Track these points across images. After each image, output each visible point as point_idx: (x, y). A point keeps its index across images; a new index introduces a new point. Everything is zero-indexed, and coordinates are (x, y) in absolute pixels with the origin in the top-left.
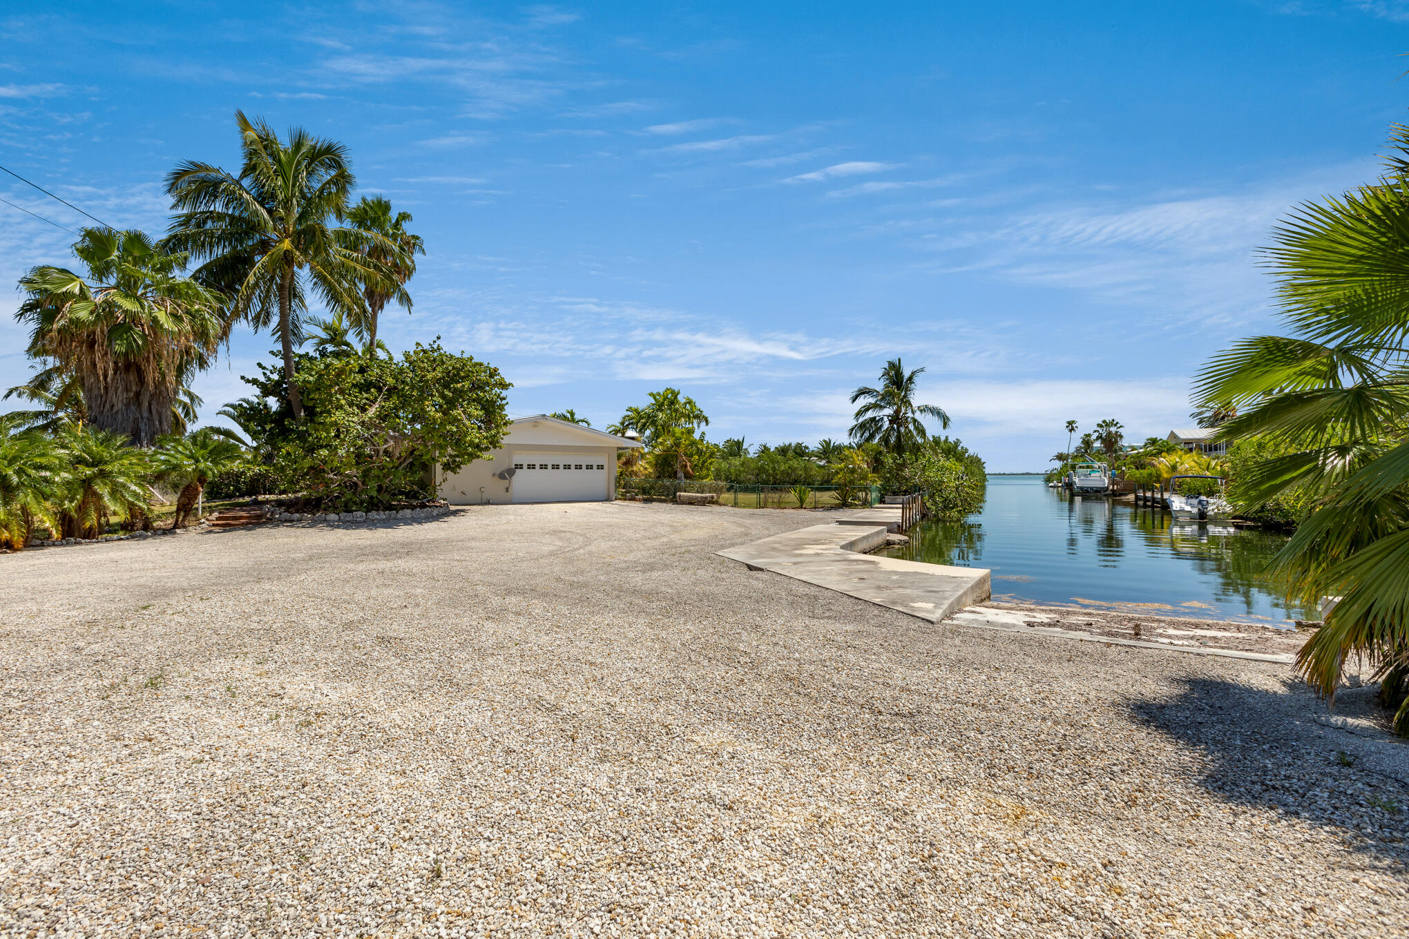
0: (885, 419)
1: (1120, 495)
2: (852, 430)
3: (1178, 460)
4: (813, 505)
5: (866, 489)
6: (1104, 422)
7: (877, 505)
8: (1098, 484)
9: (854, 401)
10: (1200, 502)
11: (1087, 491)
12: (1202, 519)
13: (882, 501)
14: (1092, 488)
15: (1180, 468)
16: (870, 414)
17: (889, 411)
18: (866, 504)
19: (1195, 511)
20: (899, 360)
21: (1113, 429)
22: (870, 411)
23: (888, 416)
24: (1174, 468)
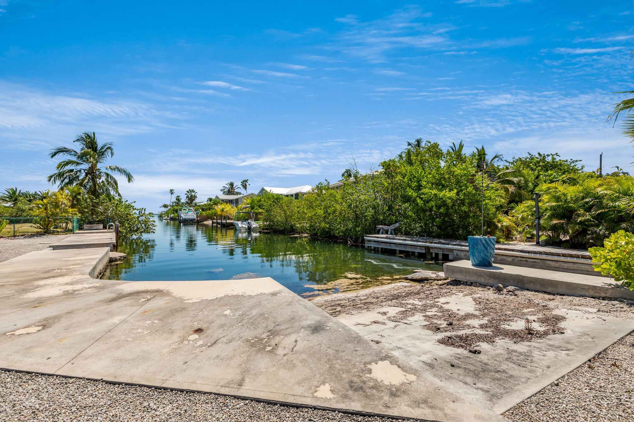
0: (82, 171)
1: (201, 222)
2: (51, 177)
3: (224, 207)
4: (12, 234)
5: (67, 220)
6: (190, 190)
7: (77, 231)
8: (192, 217)
9: (52, 157)
10: (249, 223)
11: (187, 221)
12: (249, 230)
13: (81, 228)
14: (189, 219)
15: (225, 210)
16: (69, 167)
17: (86, 166)
18: (68, 231)
19: (247, 227)
20: (94, 134)
21: (193, 194)
22: (69, 165)
23: (84, 170)
24: (223, 210)
